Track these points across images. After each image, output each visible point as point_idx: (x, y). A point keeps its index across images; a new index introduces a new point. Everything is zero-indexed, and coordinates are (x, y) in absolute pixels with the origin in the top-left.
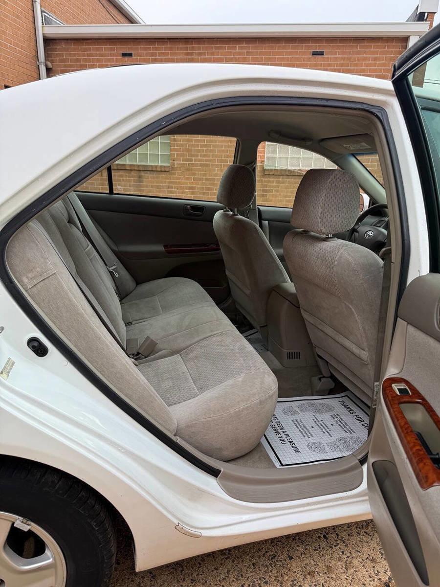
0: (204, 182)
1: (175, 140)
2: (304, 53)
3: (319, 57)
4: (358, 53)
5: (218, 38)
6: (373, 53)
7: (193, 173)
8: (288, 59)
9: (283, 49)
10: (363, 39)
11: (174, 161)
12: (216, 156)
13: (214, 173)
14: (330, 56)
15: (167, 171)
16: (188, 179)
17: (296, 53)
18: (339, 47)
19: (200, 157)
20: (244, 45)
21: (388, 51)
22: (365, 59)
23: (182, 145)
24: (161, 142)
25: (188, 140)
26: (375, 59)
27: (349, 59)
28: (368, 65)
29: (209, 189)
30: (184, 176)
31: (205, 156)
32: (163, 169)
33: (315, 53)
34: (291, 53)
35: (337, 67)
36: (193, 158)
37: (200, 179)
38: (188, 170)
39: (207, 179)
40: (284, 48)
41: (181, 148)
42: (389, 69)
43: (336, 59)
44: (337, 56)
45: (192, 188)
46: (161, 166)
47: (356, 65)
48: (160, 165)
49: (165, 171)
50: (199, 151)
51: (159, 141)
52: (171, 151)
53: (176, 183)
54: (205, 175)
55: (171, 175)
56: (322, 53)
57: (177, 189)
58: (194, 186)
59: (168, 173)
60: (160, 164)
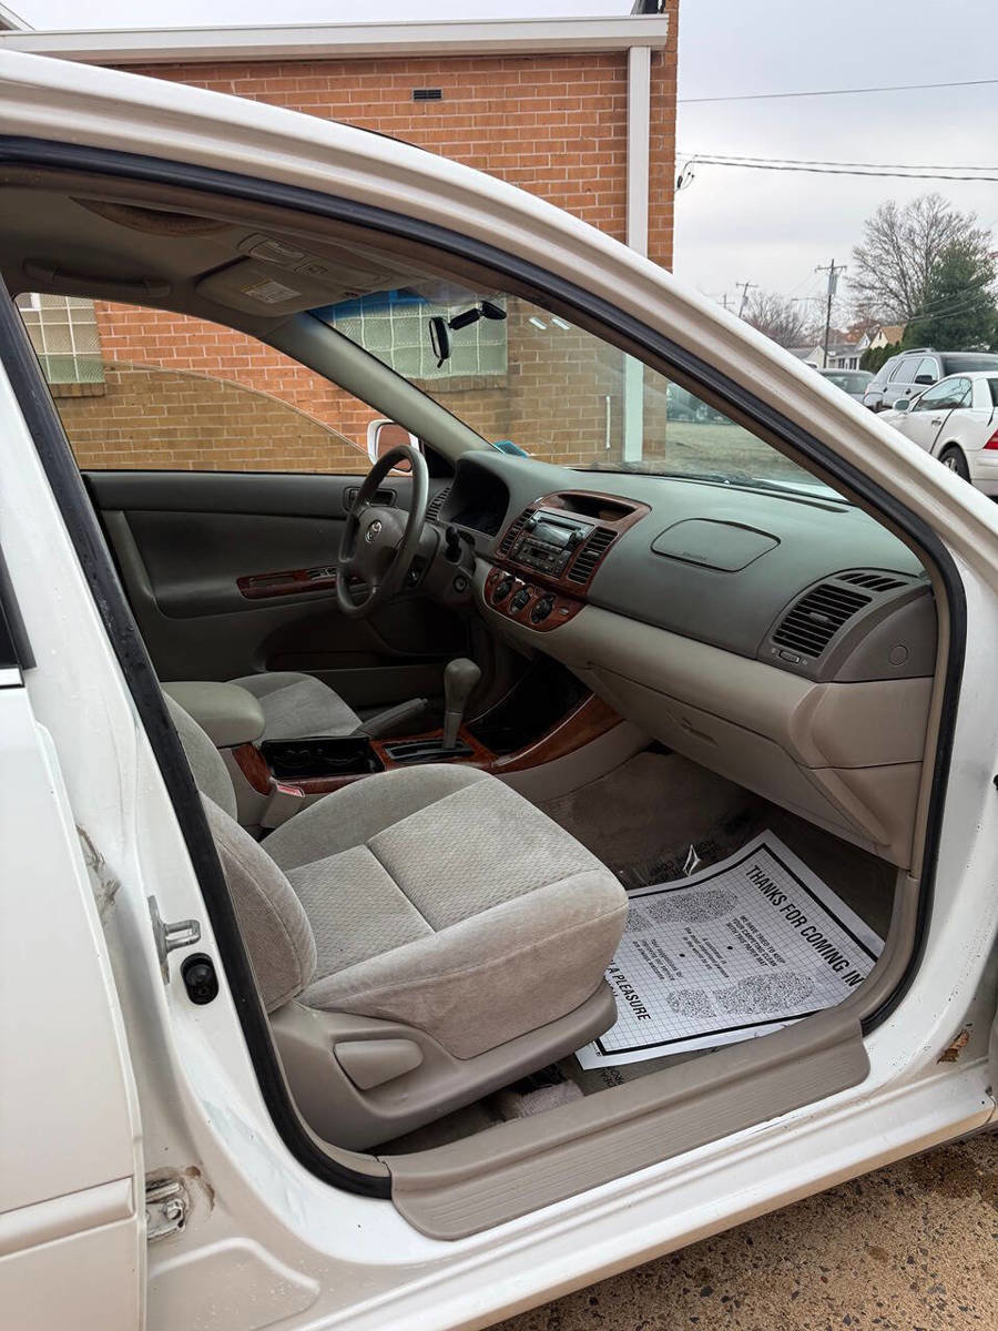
0: (196, 415)
1: (108, 318)
2: (395, 96)
3: (432, 103)
4: (522, 92)
5: (181, 64)
6: (555, 91)
7: (166, 396)
8: (359, 110)
9: (345, 87)
10: (526, 59)
11: (113, 369)
12: (218, 351)
13: (219, 392)
14: (456, 101)
15: (99, 397)
16: (153, 411)
17: (377, 96)
18: (474, 79)
19: (178, 355)
20: (248, 79)
21: (587, 85)
22: (538, 106)
23: (128, 330)
24: (74, 326)
25: (141, 318)
26: (562, 105)
27: (502, 106)
28: (546, 120)
29: (210, 432)
30: (144, 405)
31: (189, 352)
32: (87, 393)
33: (420, 95)
34: (362, 96)
35: (475, 125)
36: (161, 359)
37: (186, 410)
38: (151, 389)
39: (202, 409)
40: (346, 84)
41: (128, 337)
42: (594, 127)
43: (471, 107)
44: (474, 100)
45: (169, 433)
46: (81, 385)
47: (519, 120)
48: (79, 382)
49: (94, 397)
50: (172, 341)
51: (71, 323)
52: (102, 346)
53: (126, 423)
54: (194, 399)
55: (111, 404)
56: (436, 95)
57: (131, 438)
58: (172, 427)
59: (102, 400)
60: (79, 380)
